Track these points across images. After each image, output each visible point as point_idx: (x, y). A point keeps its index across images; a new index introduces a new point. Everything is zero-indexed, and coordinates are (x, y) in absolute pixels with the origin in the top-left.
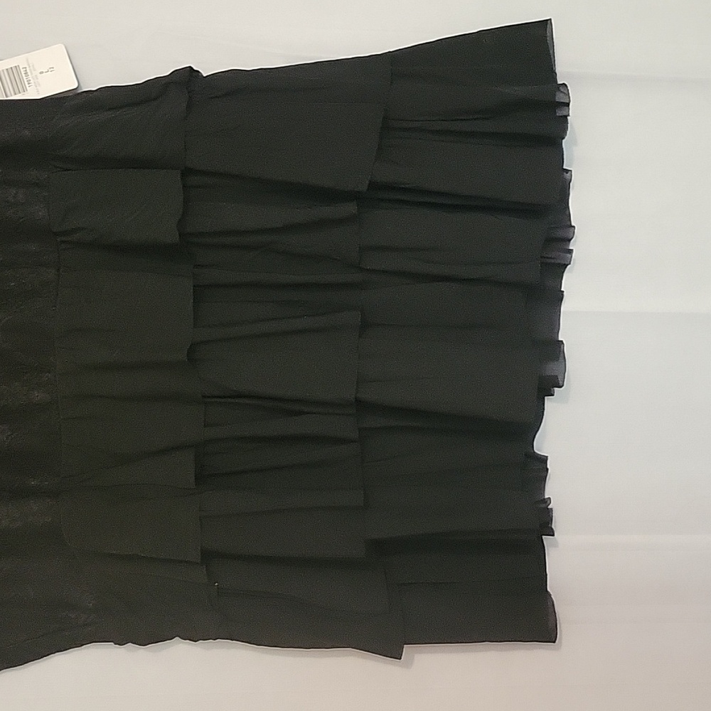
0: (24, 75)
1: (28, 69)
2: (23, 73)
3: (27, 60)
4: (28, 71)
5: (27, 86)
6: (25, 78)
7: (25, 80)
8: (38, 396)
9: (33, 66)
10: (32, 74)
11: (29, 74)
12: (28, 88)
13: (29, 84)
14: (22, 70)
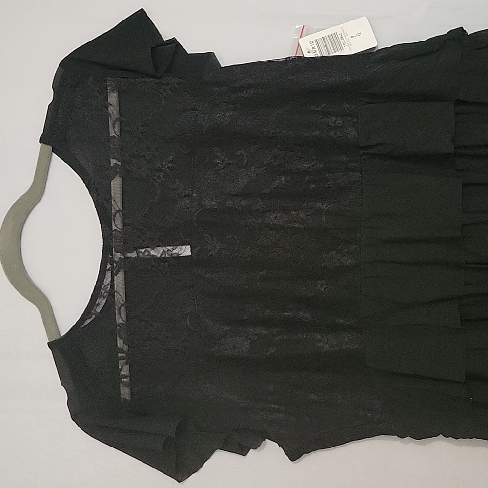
0: (340, 39)
1: (343, 34)
2: (340, 37)
3: (342, 29)
4: (343, 36)
5: (343, 46)
6: (341, 41)
7: (342, 42)
8: (348, 261)
9: (346, 32)
10: (345, 37)
11: (344, 38)
12: (343, 48)
13: (344, 45)
14: (339, 36)
